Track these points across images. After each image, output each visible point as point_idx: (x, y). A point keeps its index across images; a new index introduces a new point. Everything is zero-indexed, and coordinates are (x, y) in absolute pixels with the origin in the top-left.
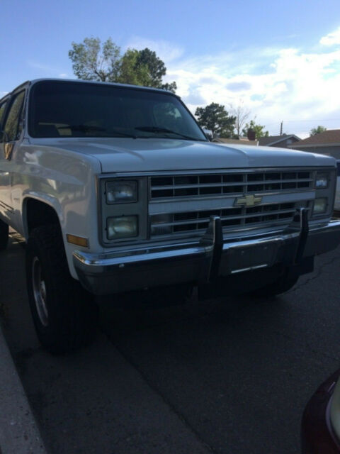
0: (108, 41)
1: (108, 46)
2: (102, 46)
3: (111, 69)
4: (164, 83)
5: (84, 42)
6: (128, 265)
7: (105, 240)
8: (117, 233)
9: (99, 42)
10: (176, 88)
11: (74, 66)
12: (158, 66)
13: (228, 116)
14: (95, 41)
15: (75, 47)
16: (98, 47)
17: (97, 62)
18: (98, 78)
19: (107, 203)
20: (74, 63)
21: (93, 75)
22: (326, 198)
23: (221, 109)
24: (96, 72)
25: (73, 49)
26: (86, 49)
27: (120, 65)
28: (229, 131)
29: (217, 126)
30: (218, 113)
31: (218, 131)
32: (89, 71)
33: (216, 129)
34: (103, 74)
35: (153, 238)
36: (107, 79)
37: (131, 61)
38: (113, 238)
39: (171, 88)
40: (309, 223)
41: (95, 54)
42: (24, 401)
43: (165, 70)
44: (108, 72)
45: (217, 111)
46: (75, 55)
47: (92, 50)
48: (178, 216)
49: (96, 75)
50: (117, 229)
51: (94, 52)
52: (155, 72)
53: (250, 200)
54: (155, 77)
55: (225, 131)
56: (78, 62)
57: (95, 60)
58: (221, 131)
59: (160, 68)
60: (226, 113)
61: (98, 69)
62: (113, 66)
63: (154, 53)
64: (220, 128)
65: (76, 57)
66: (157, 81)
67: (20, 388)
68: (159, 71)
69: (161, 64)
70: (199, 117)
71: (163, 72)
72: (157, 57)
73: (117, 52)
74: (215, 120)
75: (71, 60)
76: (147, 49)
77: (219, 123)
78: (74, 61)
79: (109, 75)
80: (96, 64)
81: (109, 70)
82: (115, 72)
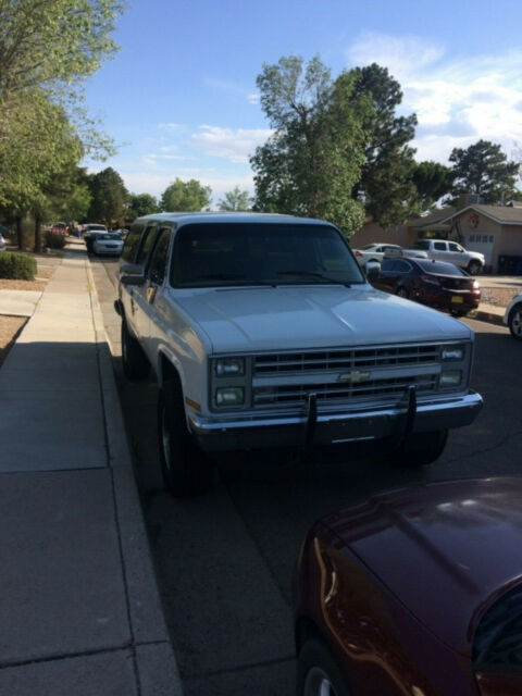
0: (315, 60)
1: (315, 68)
2: (304, 67)
3: (316, 101)
4: (397, 116)
5: (280, 62)
6: (229, 430)
7: (214, 406)
8: (224, 400)
9: (302, 62)
10: (416, 123)
11: (263, 98)
12: (390, 90)
13: (505, 163)
14: (296, 60)
15: (266, 70)
16: (298, 69)
17: (297, 90)
18: (296, 114)
19: (217, 376)
20: (263, 94)
21: (288, 111)
22: (461, 371)
23: (494, 150)
24: (293, 106)
25: (263, 74)
26: (282, 73)
27: (330, 94)
28: (506, 186)
29: (485, 178)
30: (488, 157)
31: (486, 187)
32: (283, 105)
33: (484, 182)
34: (304, 108)
35: (257, 406)
36: (309, 116)
37: (347, 88)
38: (221, 404)
39: (408, 124)
40: (417, 399)
41: (294, 78)
42: (142, 526)
43: (400, 96)
44: (311, 106)
45: (487, 154)
46: (265, 81)
47: (289, 74)
48: (282, 389)
49: (293, 110)
50: (226, 396)
51: (293, 76)
52: (384, 100)
53: (356, 375)
54: (384, 107)
55: (499, 186)
56: (269, 92)
57: (293, 89)
58: (492, 185)
59: (392, 93)
60: (503, 157)
61: (297, 101)
62: (318, 97)
63: (386, 69)
64: (490, 182)
65: (266, 85)
66: (387, 113)
67: (141, 517)
68: (390, 97)
69: (395, 86)
70: (455, 163)
71: (398, 99)
72: (389, 75)
73: (326, 75)
74: (482, 167)
75: (259, 90)
76: (374, 65)
77: (490, 173)
78: (263, 90)
79: (311, 110)
80: (294, 94)
81: (313, 102)
82: (320, 106)
